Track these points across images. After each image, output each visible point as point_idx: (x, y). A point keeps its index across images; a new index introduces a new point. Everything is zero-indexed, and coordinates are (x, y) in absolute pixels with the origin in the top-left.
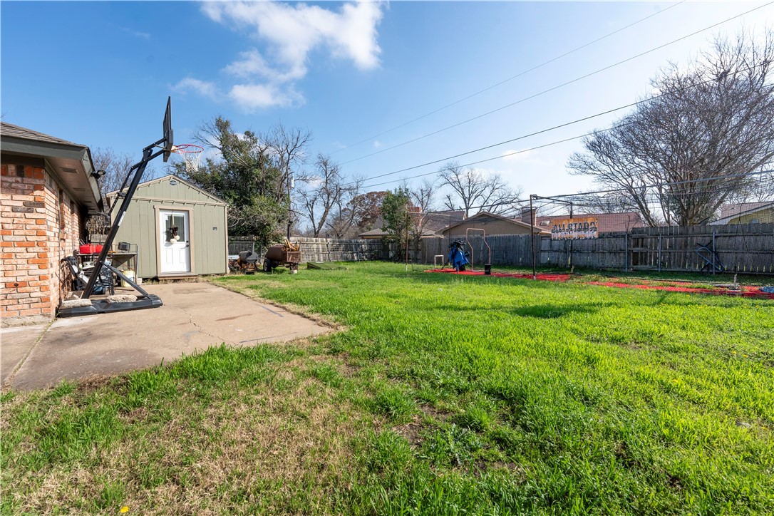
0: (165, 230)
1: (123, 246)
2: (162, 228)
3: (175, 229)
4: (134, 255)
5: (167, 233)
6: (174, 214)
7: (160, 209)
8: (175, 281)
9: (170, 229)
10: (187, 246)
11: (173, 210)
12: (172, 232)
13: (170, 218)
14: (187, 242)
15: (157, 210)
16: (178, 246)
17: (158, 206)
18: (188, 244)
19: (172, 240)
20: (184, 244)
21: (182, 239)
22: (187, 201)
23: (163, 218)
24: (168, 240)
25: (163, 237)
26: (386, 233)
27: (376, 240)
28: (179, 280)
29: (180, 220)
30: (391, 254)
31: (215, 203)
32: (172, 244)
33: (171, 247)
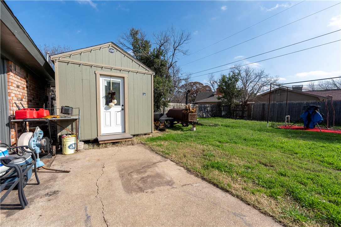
0: (104, 95)
1: (66, 110)
2: (102, 93)
3: (113, 94)
4: (76, 120)
5: (106, 97)
6: (112, 80)
7: (101, 75)
8: (114, 143)
9: (109, 94)
10: (122, 109)
11: (111, 76)
12: (111, 96)
13: (109, 83)
14: (123, 106)
15: (98, 75)
16: (115, 109)
17: (99, 72)
18: (123, 107)
19: (110, 104)
20: (119, 108)
21: (118, 104)
22: (123, 68)
23: (102, 83)
24: (107, 103)
25: (102, 101)
26: (220, 101)
27: (215, 105)
28: (117, 142)
29: (116, 85)
30: (223, 113)
31: (144, 71)
32: (110, 108)
33: (109, 110)
